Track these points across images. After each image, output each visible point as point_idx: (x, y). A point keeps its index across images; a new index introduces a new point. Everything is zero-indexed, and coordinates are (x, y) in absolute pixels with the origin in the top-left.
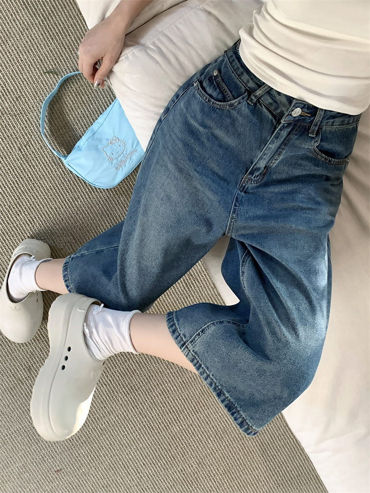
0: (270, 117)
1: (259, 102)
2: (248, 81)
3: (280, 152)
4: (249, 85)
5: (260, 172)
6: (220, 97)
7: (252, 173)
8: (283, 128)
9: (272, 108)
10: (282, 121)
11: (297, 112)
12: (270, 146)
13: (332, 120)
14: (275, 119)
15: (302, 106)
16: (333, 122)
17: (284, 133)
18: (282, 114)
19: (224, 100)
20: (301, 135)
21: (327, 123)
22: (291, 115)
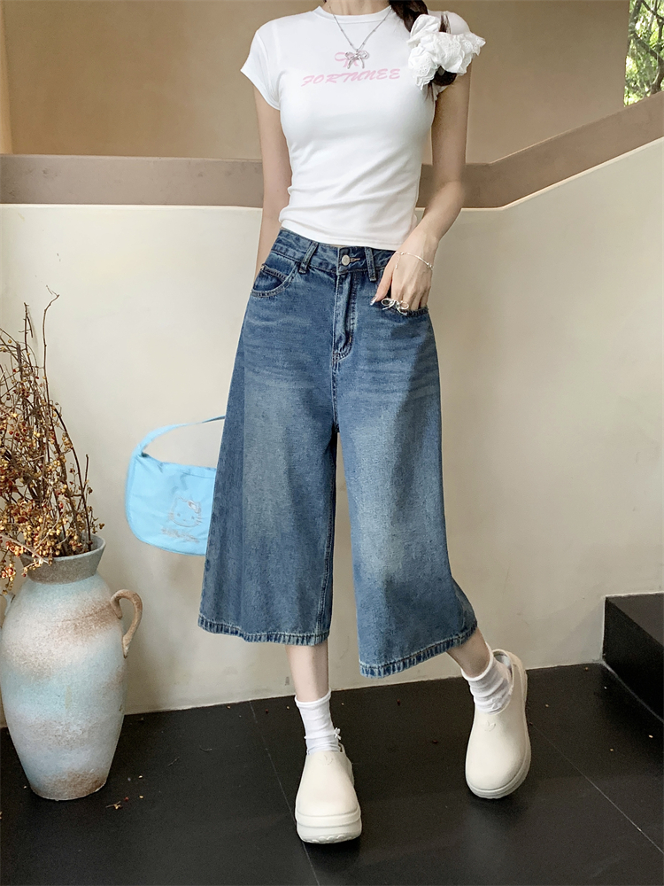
0: (326, 276)
1: (310, 267)
2: (295, 254)
3: (353, 308)
4: (296, 257)
5: (343, 342)
6: (274, 281)
7: (336, 347)
9: (323, 268)
10: (338, 274)
12: (339, 303)
13: (386, 259)
14: (332, 277)
15: (347, 251)
18: (334, 268)
19: (279, 282)
20: (363, 283)
21: (382, 262)
22: (342, 265)
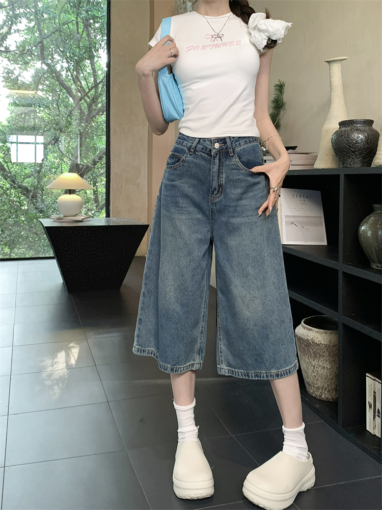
1: (196, 151)
6: (176, 159)
7: (213, 194)
8: (214, 157)
11: (217, 145)
12: (213, 170)
13: (238, 143)
16: (240, 144)
17: (217, 161)
19: (179, 160)
20: (226, 159)
21: (236, 145)
22: (215, 148)
